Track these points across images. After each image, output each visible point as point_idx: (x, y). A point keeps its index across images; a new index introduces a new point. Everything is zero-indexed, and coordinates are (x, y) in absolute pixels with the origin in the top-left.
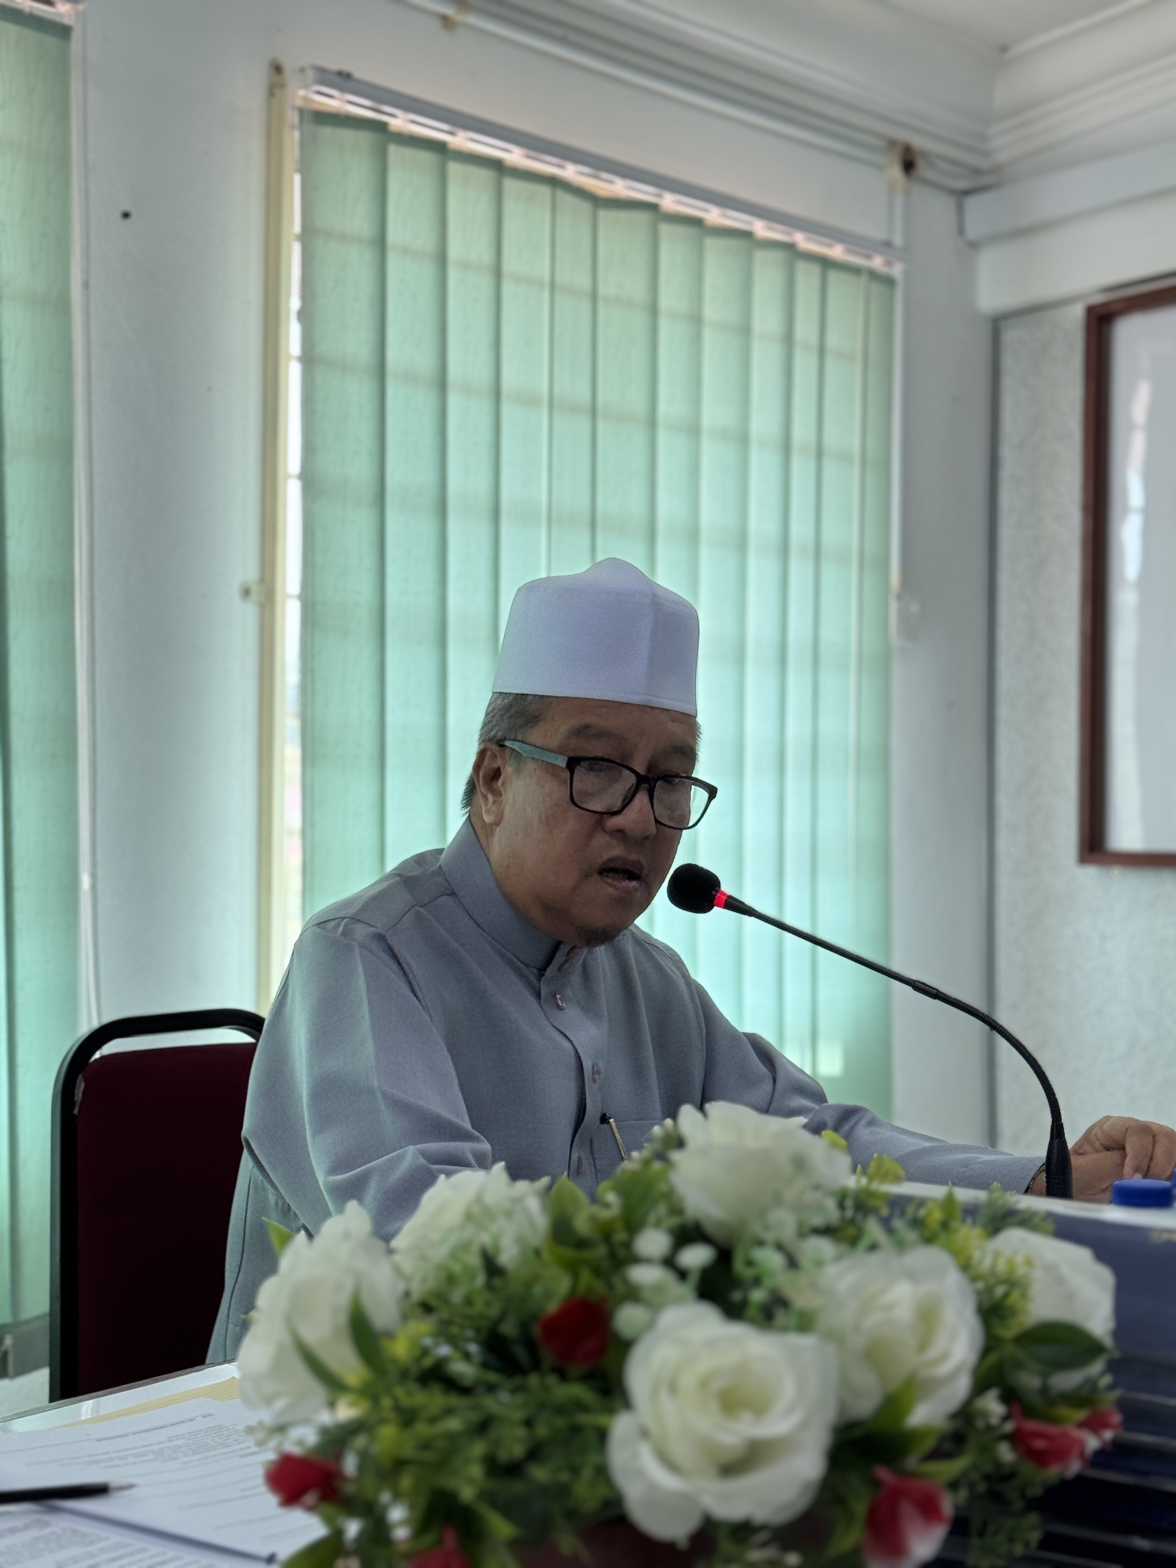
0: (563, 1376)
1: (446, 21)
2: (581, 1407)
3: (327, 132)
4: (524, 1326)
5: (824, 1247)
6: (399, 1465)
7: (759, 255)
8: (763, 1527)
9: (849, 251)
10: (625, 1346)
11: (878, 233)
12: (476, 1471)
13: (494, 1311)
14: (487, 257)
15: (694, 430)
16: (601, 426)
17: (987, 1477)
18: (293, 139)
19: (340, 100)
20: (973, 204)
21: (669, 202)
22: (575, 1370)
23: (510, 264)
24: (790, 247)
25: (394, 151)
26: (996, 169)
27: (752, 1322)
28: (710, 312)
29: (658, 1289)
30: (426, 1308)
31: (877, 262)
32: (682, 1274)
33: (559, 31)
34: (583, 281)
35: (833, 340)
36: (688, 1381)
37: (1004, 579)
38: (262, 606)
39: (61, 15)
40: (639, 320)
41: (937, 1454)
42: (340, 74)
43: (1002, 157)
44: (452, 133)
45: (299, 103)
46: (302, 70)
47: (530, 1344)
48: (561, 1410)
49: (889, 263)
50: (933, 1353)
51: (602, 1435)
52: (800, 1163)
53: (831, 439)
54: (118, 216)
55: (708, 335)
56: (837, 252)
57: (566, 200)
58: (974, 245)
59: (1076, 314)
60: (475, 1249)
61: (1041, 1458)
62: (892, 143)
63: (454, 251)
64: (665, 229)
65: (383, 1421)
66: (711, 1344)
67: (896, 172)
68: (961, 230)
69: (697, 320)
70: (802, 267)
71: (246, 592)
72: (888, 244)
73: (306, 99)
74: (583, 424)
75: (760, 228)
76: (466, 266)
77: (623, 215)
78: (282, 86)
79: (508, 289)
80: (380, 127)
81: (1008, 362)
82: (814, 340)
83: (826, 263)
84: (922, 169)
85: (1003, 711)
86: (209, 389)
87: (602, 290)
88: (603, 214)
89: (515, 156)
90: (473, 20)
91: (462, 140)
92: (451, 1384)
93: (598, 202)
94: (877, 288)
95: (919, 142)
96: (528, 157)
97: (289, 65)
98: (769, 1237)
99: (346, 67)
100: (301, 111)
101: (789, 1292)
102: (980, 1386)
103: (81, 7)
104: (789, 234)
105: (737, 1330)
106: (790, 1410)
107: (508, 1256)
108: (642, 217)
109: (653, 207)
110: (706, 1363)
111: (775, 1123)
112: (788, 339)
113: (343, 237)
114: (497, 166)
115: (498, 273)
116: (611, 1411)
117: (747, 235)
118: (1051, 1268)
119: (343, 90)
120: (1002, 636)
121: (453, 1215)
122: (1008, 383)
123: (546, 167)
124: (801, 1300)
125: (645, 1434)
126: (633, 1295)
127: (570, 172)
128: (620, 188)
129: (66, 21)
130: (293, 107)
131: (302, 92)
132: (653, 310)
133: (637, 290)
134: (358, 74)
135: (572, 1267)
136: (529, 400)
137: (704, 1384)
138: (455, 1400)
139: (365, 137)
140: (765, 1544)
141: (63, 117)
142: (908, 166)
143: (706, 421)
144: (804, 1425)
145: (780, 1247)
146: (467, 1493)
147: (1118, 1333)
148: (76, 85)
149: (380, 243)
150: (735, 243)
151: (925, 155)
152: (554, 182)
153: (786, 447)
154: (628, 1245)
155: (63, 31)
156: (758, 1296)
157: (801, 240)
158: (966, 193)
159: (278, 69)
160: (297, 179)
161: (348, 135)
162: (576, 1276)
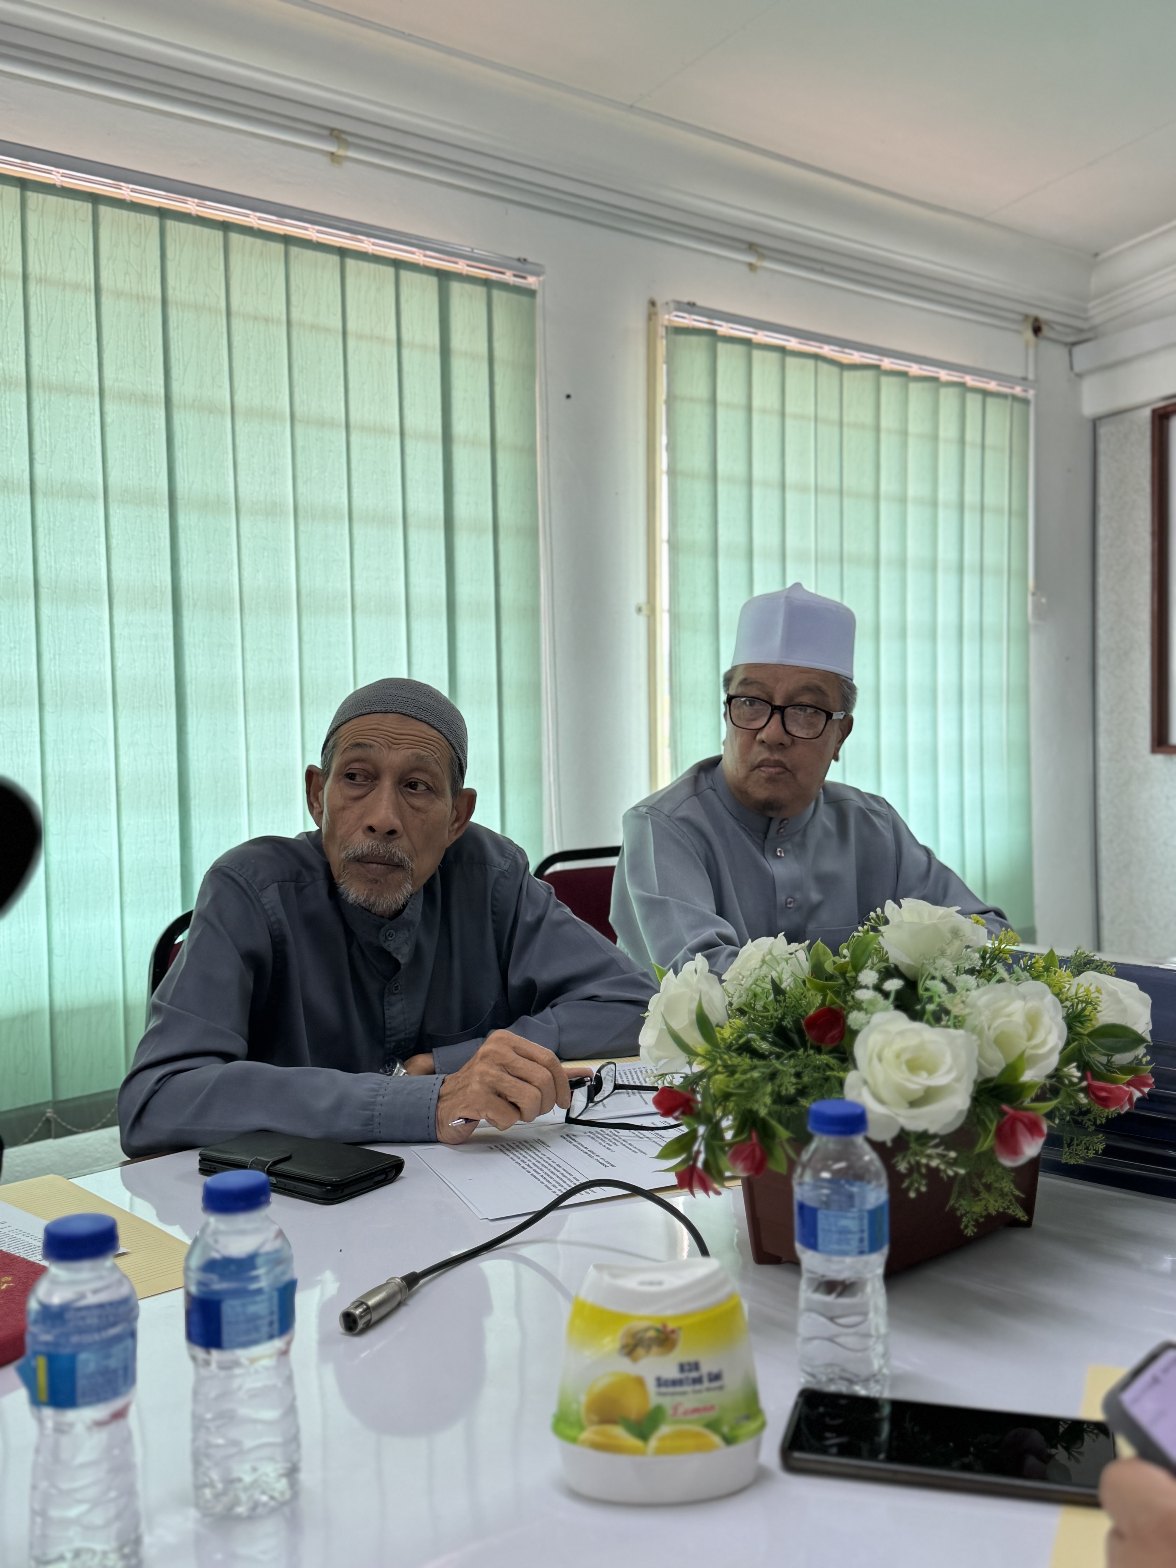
0: (819, 1051)
1: (751, 266)
2: (828, 1067)
3: (682, 338)
4: (797, 1022)
5: (971, 980)
6: (727, 1096)
7: (943, 391)
8: (935, 1136)
9: (999, 385)
10: (854, 1033)
11: (1019, 373)
12: (768, 1100)
13: (779, 1014)
14: (777, 405)
15: (903, 500)
16: (846, 501)
17: (1072, 1113)
18: (662, 346)
19: (689, 319)
20: (1078, 351)
21: (887, 363)
22: (825, 1047)
23: (790, 409)
24: (962, 385)
25: (721, 347)
26: (1093, 328)
27: (928, 1022)
28: (912, 428)
29: (871, 1002)
30: (742, 1012)
31: (1018, 390)
32: (886, 995)
33: (819, 266)
34: (834, 415)
35: (989, 441)
36: (888, 1054)
37: (1101, 579)
38: (649, 617)
39: (530, 284)
40: (868, 437)
41: (1038, 1099)
42: (689, 304)
43: (1097, 320)
44: (755, 333)
45: (666, 323)
46: (667, 304)
47: (800, 1032)
48: (817, 1068)
49: (1025, 391)
50: (1036, 1041)
51: (841, 1083)
52: (956, 933)
53: (990, 500)
54: (564, 396)
55: (911, 442)
56: (992, 386)
57: (824, 367)
58: (1080, 376)
59: (1147, 413)
60: (768, 980)
61: (1104, 1102)
62: (1026, 317)
63: (756, 403)
64: (884, 380)
65: (717, 1072)
66: (902, 1033)
67: (1029, 334)
68: (1072, 368)
69: (904, 433)
70: (970, 396)
71: (639, 610)
72: (1025, 379)
73: (669, 320)
74: (835, 499)
75: (944, 375)
76: (764, 411)
77: (858, 374)
78: (656, 314)
79: (789, 422)
80: (712, 333)
81: (1102, 447)
82: (978, 440)
83: (985, 393)
84: (1045, 331)
85: (1101, 661)
86: (617, 494)
87: (845, 419)
88: (846, 374)
89: (793, 343)
90: (767, 264)
91: (762, 337)
92: (755, 1054)
93: (843, 367)
94: (1017, 406)
95: (1043, 315)
96: (800, 343)
97: (659, 302)
98: (937, 974)
99: (692, 299)
100: (667, 328)
101: (949, 1006)
102: (1065, 1060)
103: (541, 278)
104: (962, 377)
105: (917, 1025)
106: (949, 1071)
107: (786, 984)
108: (870, 374)
109: (877, 367)
110: (898, 1044)
111: (941, 910)
112: (962, 441)
113: (692, 400)
114: (782, 350)
115: (783, 414)
116: (846, 1070)
117: (935, 380)
118: (1113, 994)
119: (690, 313)
120: (1101, 615)
121: (755, 962)
122: (1102, 459)
123: (812, 348)
124: (955, 1011)
125: (865, 1083)
126: (858, 1006)
127: (826, 350)
128: (857, 357)
129: (533, 287)
130: (662, 326)
131: (667, 317)
132: (877, 429)
133: (868, 418)
134: (699, 303)
135: (822, 990)
136: (802, 488)
137: (898, 1056)
138: (756, 1062)
139: (704, 340)
140: (936, 1146)
141: (532, 343)
142: (1037, 330)
143: (911, 493)
144: (958, 1080)
145: (944, 980)
146: (763, 1112)
147: (1152, 1032)
148: (539, 324)
149: (713, 401)
150: (927, 385)
151: (1047, 323)
152: (816, 357)
153: (961, 507)
154: (855, 978)
155: (531, 293)
156: (930, 1007)
157: (969, 380)
158: (1074, 344)
159: (653, 304)
160: (665, 367)
161: (694, 339)
162: (825, 996)
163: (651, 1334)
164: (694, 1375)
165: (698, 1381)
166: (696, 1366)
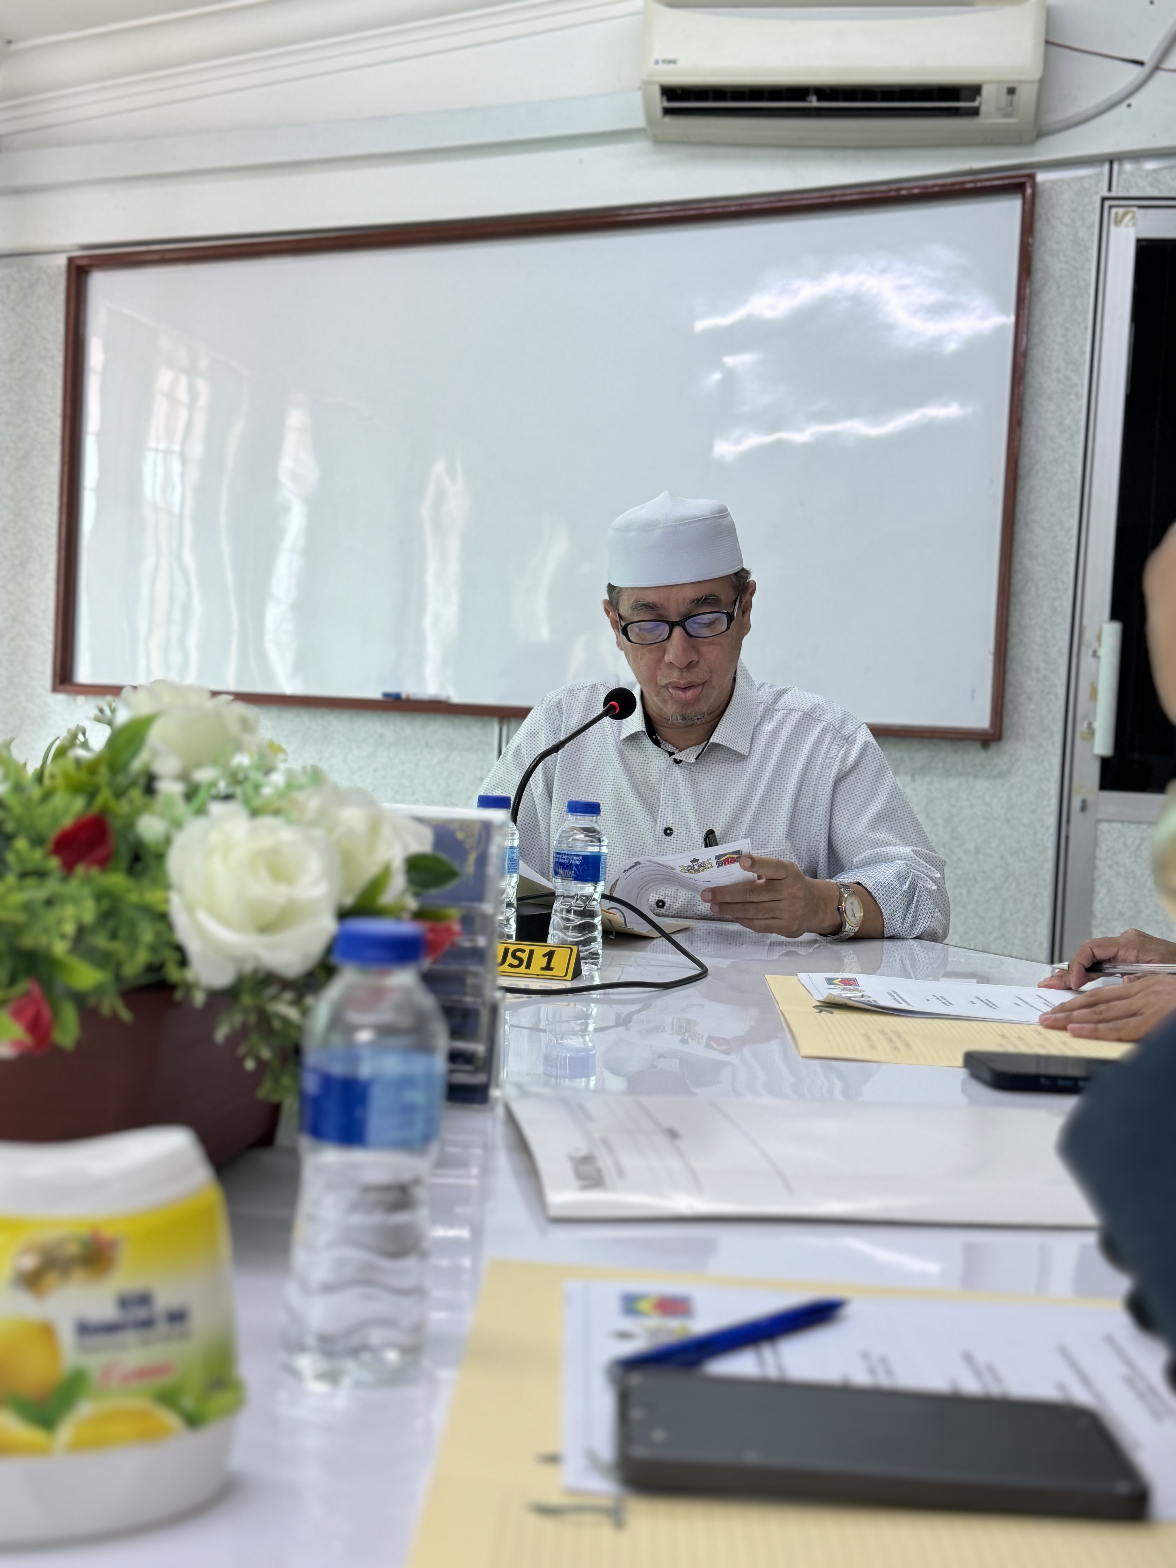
59: (60, 261)
162: (92, 797)
163: (73, 1249)
164: (141, 1313)
165: (147, 1324)
166: (144, 1299)
